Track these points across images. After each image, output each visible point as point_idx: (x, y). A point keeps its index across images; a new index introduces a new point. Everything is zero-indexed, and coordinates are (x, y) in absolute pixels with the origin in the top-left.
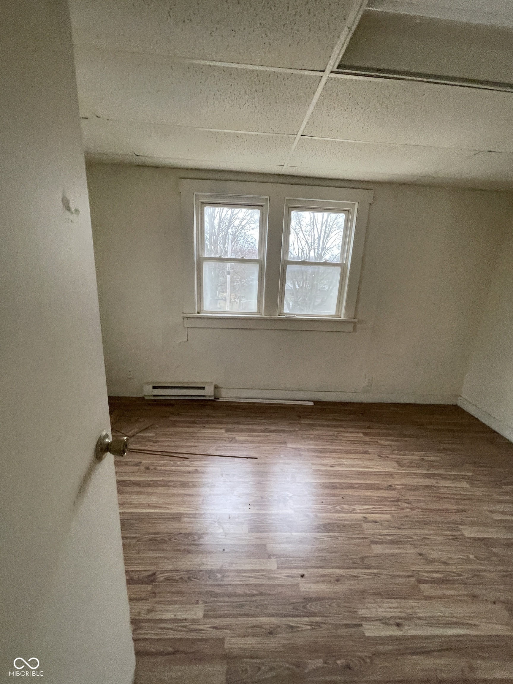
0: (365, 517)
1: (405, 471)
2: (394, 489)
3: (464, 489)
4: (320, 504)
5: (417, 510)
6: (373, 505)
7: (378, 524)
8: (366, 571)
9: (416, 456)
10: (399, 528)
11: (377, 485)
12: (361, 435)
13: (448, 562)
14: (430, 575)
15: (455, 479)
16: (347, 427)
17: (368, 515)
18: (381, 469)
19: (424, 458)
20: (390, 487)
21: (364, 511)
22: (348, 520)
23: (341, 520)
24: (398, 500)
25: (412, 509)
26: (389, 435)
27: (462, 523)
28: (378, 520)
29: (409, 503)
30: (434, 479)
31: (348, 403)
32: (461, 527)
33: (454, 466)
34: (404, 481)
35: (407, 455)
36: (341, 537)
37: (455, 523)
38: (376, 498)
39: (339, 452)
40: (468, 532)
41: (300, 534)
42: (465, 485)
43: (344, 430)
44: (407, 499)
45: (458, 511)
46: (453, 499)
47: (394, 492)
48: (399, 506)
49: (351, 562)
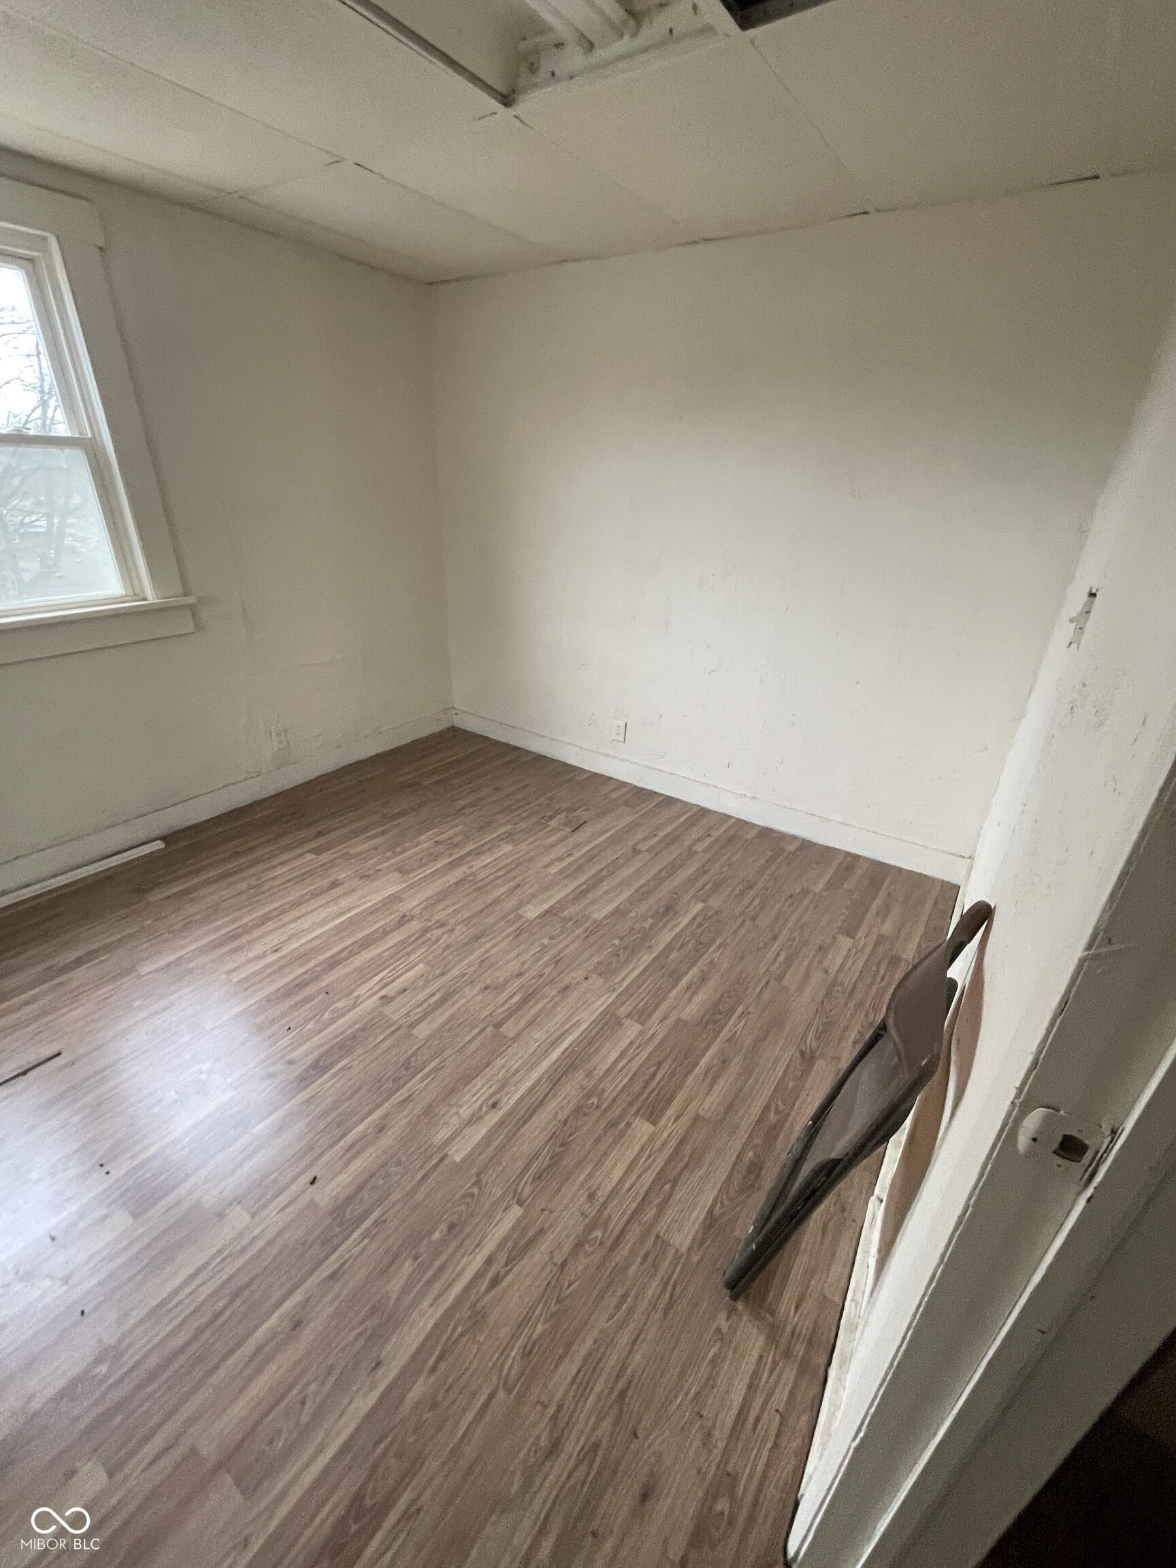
0: (382, 998)
1: (417, 878)
2: (413, 917)
3: (506, 855)
4: (287, 1035)
5: (458, 928)
6: (388, 966)
7: (408, 991)
8: (420, 1076)
9: (426, 841)
10: (443, 974)
11: (381, 930)
12: (310, 857)
13: (522, 970)
14: (507, 1006)
15: (492, 846)
16: (272, 856)
17: (385, 989)
18: (376, 898)
19: (438, 839)
20: (404, 920)
21: (376, 988)
22: (355, 1024)
23: (342, 1033)
24: (425, 931)
25: (451, 931)
26: (365, 829)
27: (521, 905)
28: (406, 985)
29: (443, 925)
30: (464, 864)
31: (250, 805)
32: (520, 912)
33: (482, 829)
34: (422, 896)
35: (409, 850)
36: (355, 1059)
37: (513, 911)
38: (386, 954)
39: (278, 916)
40: (532, 912)
41: (271, 1119)
42: (507, 848)
43: (268, 865)
44: (437, 922)
45: (510, 892)
46: (498, 878)
47: (414, 923)
48: (429, 939)
49: (390, 1084)
